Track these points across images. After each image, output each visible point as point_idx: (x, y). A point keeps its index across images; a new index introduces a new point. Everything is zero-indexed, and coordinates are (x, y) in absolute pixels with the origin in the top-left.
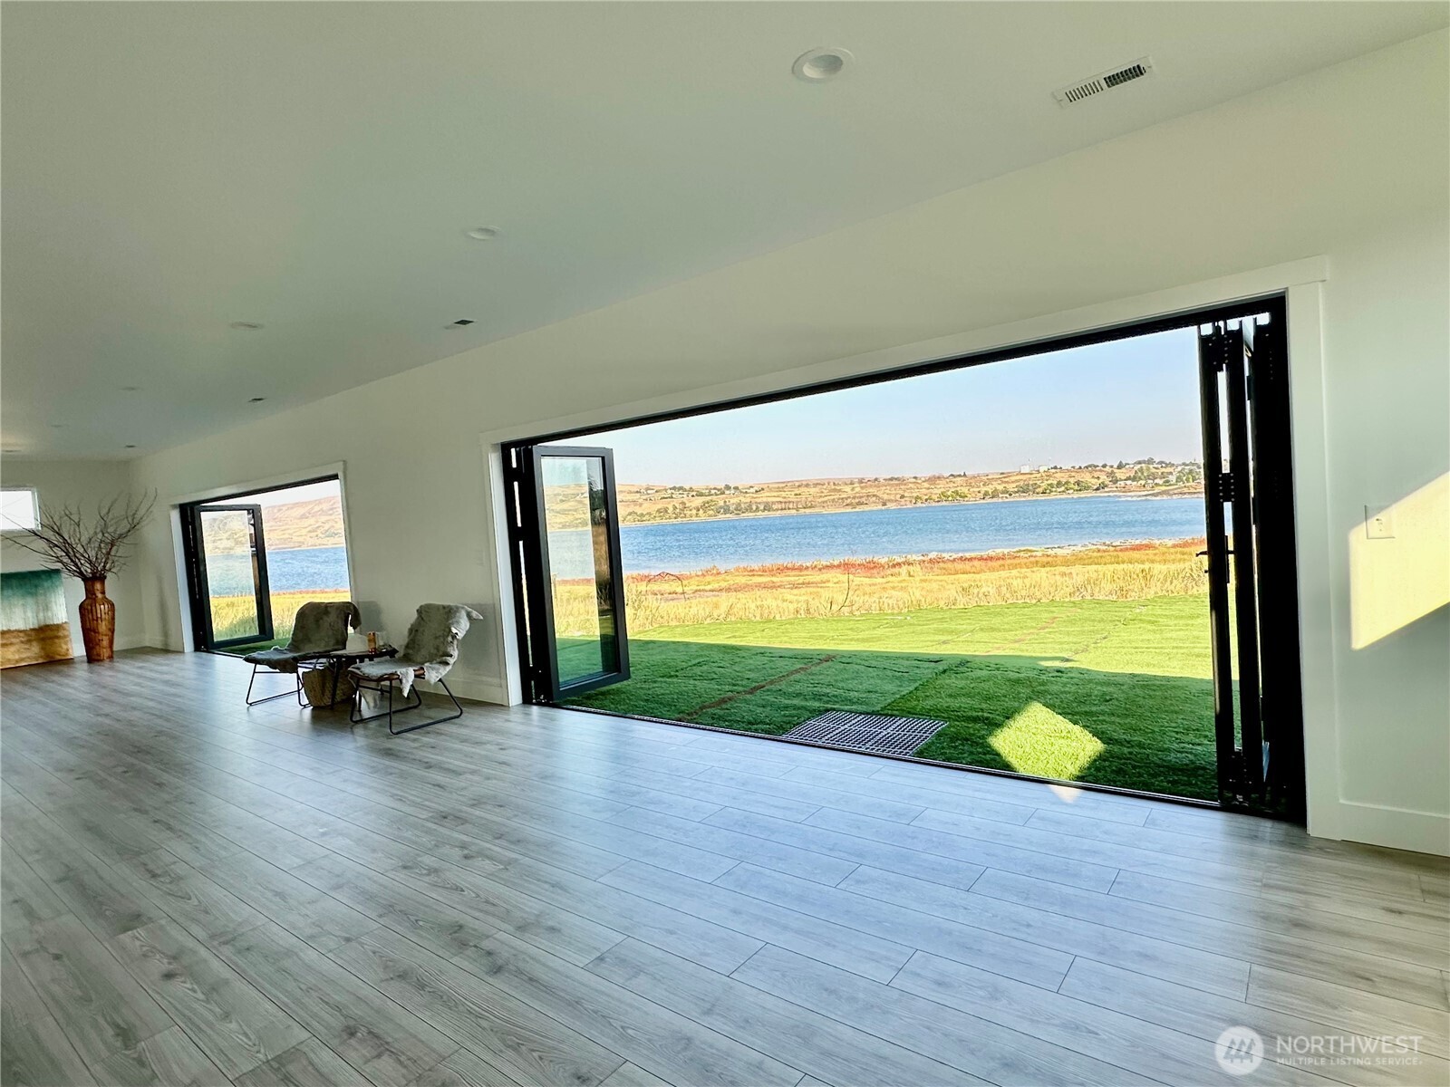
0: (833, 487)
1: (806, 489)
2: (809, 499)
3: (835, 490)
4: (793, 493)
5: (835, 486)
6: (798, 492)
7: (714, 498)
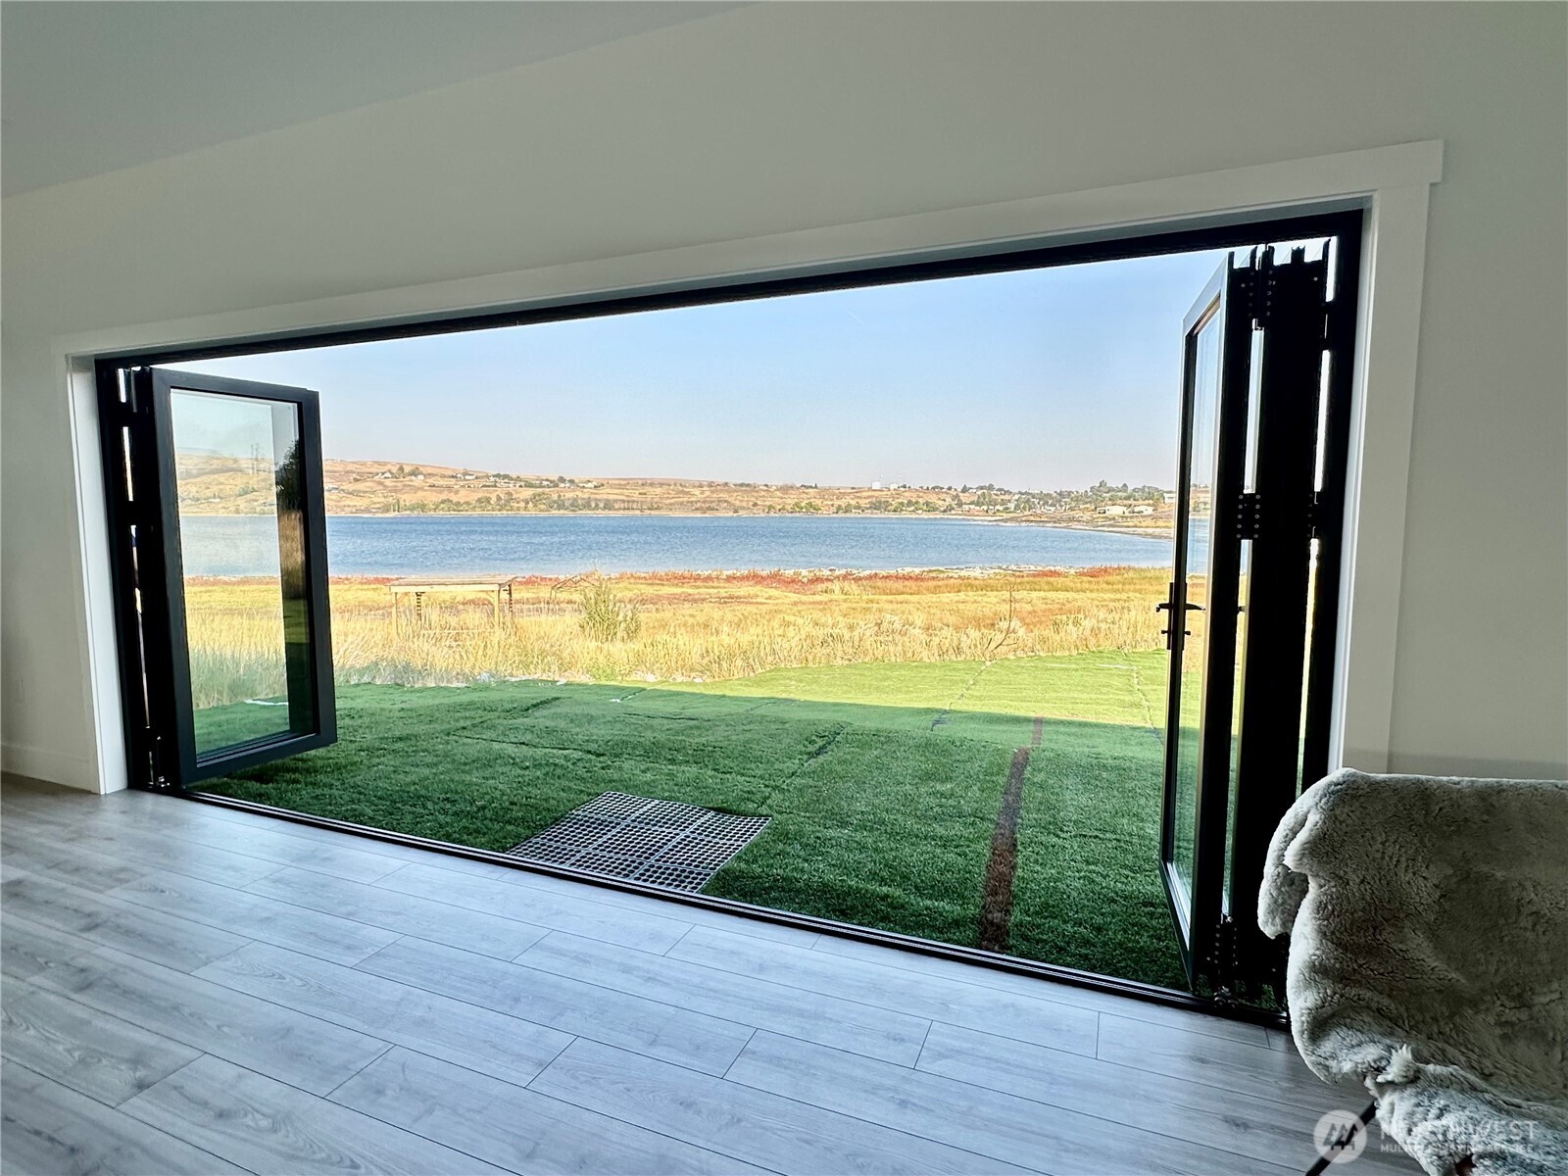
1: (651, 489)
2: (655, 500)
3: (683, 492)
4: (637, 492)
5: (682, 487)
6: (641, 491)
7: (547, 490)
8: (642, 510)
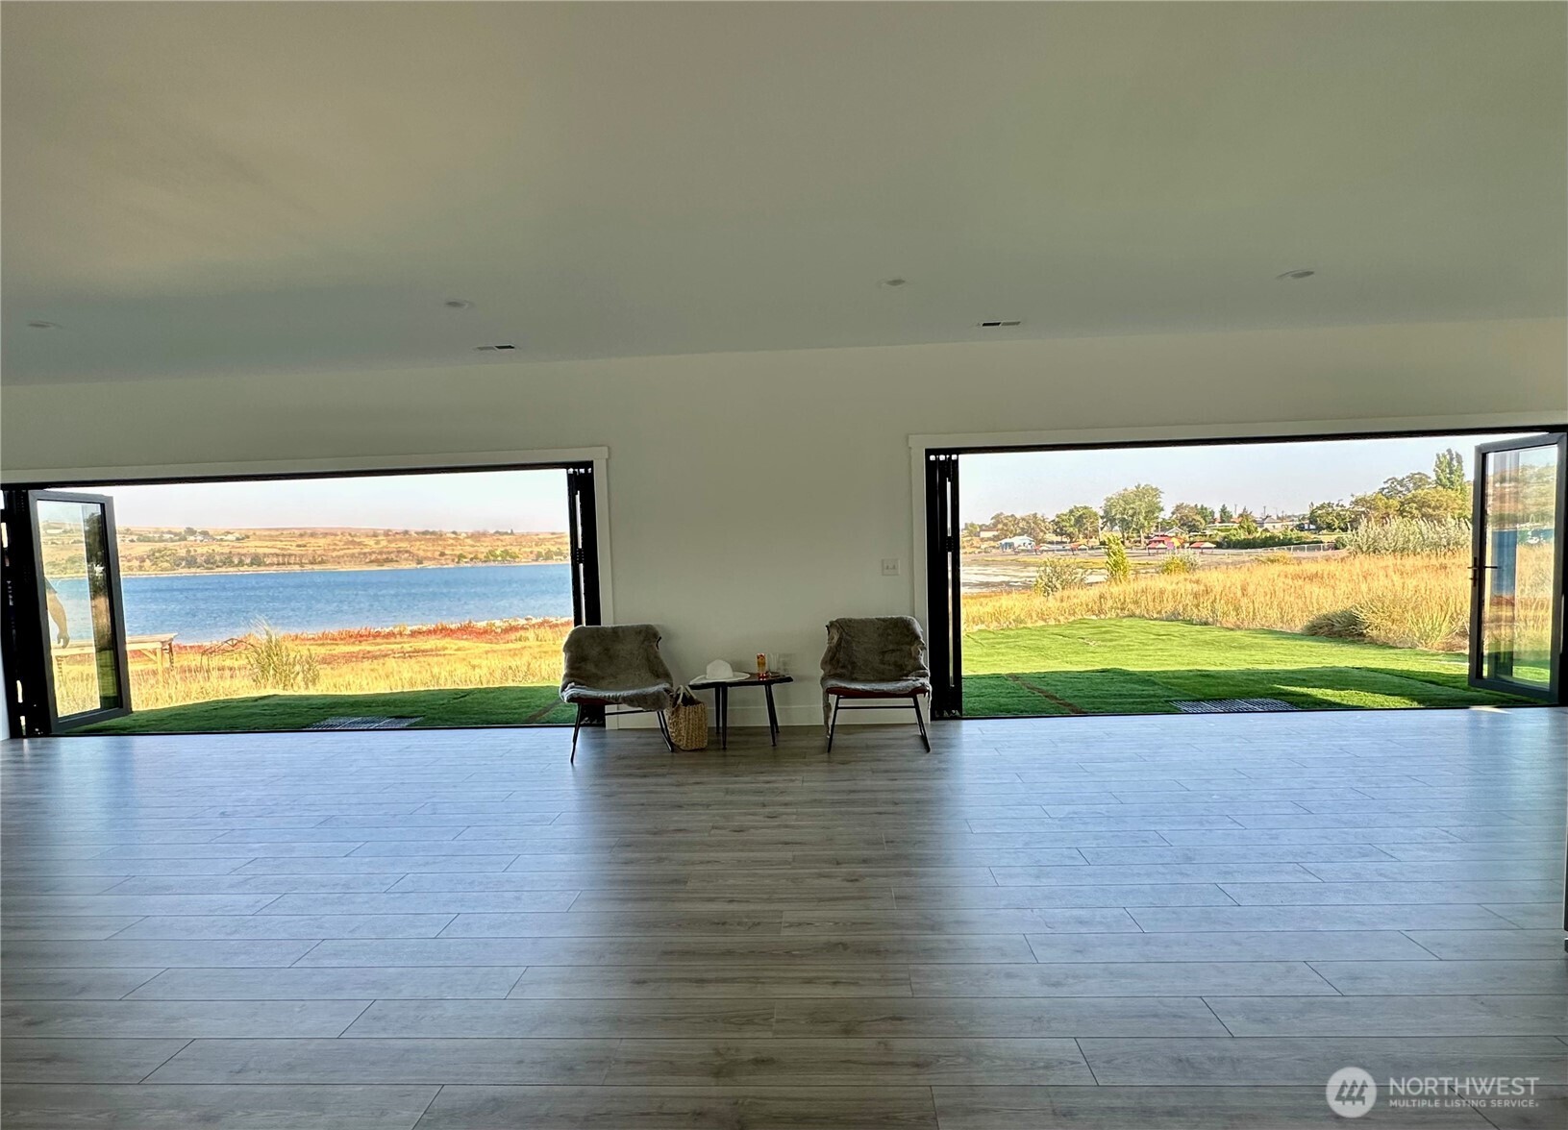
0: (350, 539)
2: (319, 552)
7: (170, 545)
8: (301, 564)
